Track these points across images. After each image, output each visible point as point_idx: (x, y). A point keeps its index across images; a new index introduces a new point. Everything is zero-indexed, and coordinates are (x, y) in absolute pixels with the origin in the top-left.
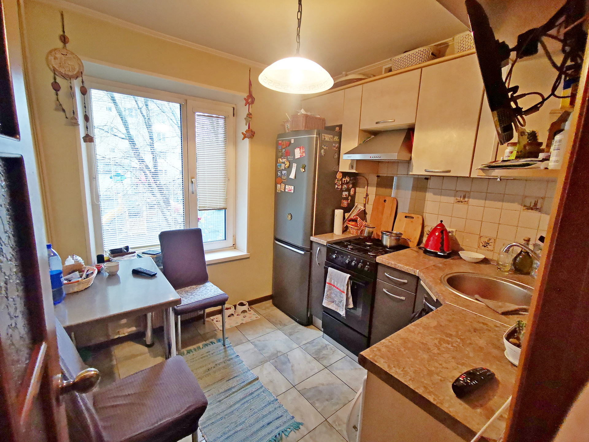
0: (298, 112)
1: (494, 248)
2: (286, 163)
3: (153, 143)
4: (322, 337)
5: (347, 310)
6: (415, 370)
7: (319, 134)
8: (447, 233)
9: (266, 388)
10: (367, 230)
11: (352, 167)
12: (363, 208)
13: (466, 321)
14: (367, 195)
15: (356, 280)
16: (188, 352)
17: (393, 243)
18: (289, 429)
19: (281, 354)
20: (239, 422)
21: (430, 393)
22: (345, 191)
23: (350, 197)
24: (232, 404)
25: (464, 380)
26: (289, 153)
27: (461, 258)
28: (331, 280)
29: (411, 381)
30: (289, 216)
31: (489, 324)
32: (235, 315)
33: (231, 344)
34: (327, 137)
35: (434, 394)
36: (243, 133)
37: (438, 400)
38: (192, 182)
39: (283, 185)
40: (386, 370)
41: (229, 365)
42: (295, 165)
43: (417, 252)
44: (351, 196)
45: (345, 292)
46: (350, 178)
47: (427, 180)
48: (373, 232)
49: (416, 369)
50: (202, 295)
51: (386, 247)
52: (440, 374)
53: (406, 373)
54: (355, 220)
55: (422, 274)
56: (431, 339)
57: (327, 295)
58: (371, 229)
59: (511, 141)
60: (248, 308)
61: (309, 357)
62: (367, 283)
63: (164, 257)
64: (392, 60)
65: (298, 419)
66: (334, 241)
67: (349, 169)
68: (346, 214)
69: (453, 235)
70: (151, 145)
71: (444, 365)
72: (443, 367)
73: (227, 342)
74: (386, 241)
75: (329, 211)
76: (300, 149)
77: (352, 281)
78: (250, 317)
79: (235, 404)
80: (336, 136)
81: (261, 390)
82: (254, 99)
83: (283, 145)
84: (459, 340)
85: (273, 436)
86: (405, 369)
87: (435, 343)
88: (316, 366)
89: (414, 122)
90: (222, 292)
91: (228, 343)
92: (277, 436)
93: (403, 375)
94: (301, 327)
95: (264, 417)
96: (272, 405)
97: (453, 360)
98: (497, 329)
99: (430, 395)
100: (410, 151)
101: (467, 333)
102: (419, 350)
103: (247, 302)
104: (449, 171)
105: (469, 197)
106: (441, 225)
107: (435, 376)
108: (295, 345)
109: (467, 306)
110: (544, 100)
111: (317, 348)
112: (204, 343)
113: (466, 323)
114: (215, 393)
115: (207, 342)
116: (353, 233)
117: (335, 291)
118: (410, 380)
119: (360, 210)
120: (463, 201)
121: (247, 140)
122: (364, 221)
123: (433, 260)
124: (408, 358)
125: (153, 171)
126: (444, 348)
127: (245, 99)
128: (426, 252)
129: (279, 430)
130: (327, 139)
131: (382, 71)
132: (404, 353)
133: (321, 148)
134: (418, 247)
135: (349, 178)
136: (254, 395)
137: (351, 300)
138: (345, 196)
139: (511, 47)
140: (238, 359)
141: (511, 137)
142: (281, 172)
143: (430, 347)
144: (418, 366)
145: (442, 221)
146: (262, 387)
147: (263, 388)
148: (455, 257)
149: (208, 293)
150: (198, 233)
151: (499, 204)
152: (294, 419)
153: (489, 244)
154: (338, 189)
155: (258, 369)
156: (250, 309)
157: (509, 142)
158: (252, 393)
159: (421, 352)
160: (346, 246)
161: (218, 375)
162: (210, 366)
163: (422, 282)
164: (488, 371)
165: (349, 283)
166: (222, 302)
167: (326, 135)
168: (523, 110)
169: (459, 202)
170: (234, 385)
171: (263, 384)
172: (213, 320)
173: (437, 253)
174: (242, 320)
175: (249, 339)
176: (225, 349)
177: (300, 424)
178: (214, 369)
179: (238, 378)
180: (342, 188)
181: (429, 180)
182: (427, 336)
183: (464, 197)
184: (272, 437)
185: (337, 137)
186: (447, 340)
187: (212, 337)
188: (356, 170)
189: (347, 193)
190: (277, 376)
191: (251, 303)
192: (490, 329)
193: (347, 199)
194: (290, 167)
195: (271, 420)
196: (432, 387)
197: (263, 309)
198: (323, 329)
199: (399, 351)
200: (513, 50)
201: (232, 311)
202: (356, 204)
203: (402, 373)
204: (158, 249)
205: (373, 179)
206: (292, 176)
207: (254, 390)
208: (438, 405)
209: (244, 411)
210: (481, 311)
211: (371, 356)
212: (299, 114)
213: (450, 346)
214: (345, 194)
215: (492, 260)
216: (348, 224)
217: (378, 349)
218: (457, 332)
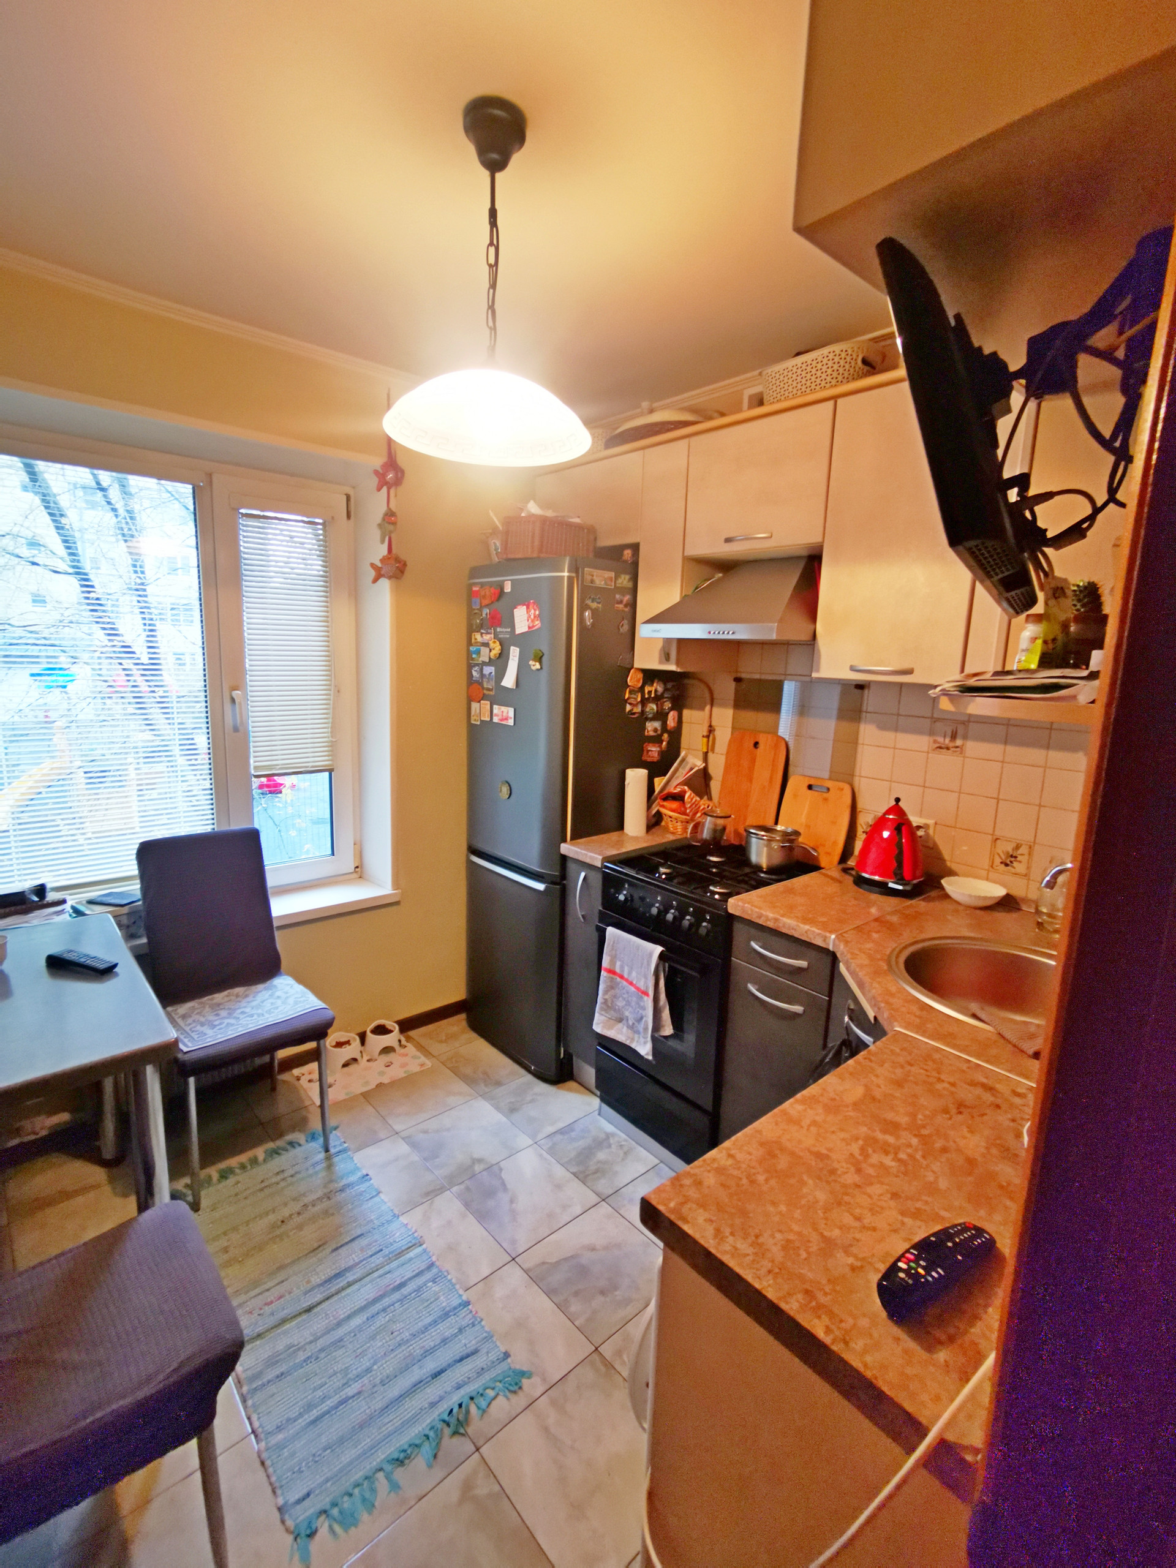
0: (522, 510)
1: (1028, 868)
2: (492, 645)
3: (142, 584)
4: (597, 1112)
5: (657, 1042)
6: (788, 1241)
7: (575, 568)
8: (912, 830)
9: (441, 1271)
10: (708, 823)
11: (667, 658)
12: (700, 764)
13: (940, 1080)
14: (711, 730)
15: (678, 962)
16: (224, 1175)
17: (778, 859)
18: (493, 1389)
19: (481, 1167)
20: (354, 1372)
21: (819, 1310)
22: (654, 719)
23: (666, 736)
24: (342, 1316)
25: (910, 1268)
26: (499, 620)
27: (947, 896)
28: (613, 961)
29: (770, 1277)
30: (505, 790)
31: (998, 1086)
32: (363, 1062)
33: (346, 1145)
34: (601, 577)
35: (831, 1315)
36: (372, 565)
37: (837, 1333)
38: (233, 700)
39: (486, 704)
40: (706, 1245)
41: (339, 1207)
42: (514, 652)
43: (840, 882)
44: (670, 733)
45: (651, 992)
46: (665, 684)
47: (859, 691)
48: (724, 828)
49: (791, 1237)
50: (259, 1015)
51: (758, 868)
52: (854, 1250)
53: (761, 1251)
54: (679, 797)
55: (842, 947)
56: (843, 1140)
57: (605, 1002)
58: (721, 822)
59: (1032, 611)
60: (400, 1041)
61: (560, 1172)
62: (704, 971)
63: (148, 913)
64: (764, 373)
65: (520, 1360)
66: (622, 857)
67: (661, 662)
68: (657, 780)
69: (927, 834)
70: (137, 590)
71: (868, 1220)
72: (864, 1227)
73: (336, 1140)
74: (759, 854)
75: (611, 772)
76: (528, 608)
77: (667, 965)
78: (403, 1065)
79: (349, 1317)
80: (626, 573)
81: (428, 1275)
82: (403, 472)
83: (484, 597)
84: (915, 1141)
85: (443, 1412)
86: (761, 1240)
87: (851, 1154)
88: (578, 1194)
89: (820, 540)
90: (322, 1005)
91: (336, 1143)
92: (455, 1411)
93: (751, 1258)
94: (542, 1087)
95: (428, 1352)
96: (452, 1319)
97: (892, 1203)
98: (1017, 1101)
99: (819, 1317)
100: (812, 614)
101: (940, 1119)
102: (805, 1178)
103: (395, 1022)
104: (909, 672)
105: (965, 737)
106: (896, 808)
107: (838, 1255)
108: (524, 1140)
109: (947, 1038)
110: (1097, 511)
111: (582, 1144)
112: (271, 1145)
113: (939, 1086)
114: (298, 1288)
115: (280, 1143)
116: (676, 829)
117: (624, 991)
118: (770, 1272)
119: (691, 769)
120: (951, 745)
121: (385, 584)
122: (706, 797)
123: (879, 905)
124: (773, 1203)
125: (146, 661)
126: (872, 1166)
127: (376, 472)
128: (860, 882)
129: (462, 1392)
130: (599, 582)
131: (741, 402)
132: (765, 1188)
133: (582, 608)
134: (841, 866)
135: (662, 685)
136: (405, 1291)
137: (666, 1014)
138: (652, 733)
139: (1013, 367)
140: (367, 1184)
141: (1033, 601)
142: (482, 670)
143: (836, 1165)
144: (796, 1228)
145: (898, 800)
146: (431, 1265)
147: (435, 1270)
148: (933, 894)
149: (277, 1008)
150: (252, 838)
151: (1036, 755)
152: (509, 1360)
153: (1016, 857)
154: (634, 714)
155: (418, 1212)
156: (404, 1042)
157: (1031, 612)
158: (402, 1285)
159: (810, 1182)
160: (652, 870)
161: (310, 1235)
162: (285, 1212)
163: (842, 968)
164: (980, 1231)
165: (661, 969)
166: (318, 1031)
167: (596, 572)
168: (1050, 535)
169: (940, 748)
170: (351, 1263)
171: (434, 1259)
172: (298, 1079)
173: (887, 884)
174: (382, 1073)
175: (397, 1127)
176: (328, 1158)
177: (523, 1374)
178: (298, 1220)
179: (363, 1242)
180: (643, 712)
181: (866, 691)
182: (833, 1132)
183: (954, 737)
184: (439, 1415)
185: (627, 577)
186: (886, 1143)
187: (293, 1128)
188: (678, 664)
189: (657, 724)
190: (471, 1230)
191: (407, 1025)
192: (999, 1101)
193: (657, 740)
194: (502, 660)
195: (444, 1365)
196: (827, 1290)
197: (441, 1042)
198: (598, 1093)
199: (752, 1182)
200: (1018, 375)
201: (353, 1049)
202: (683, 754)
203: (750, 1250)
204: (135, 888)
205: (726, 688)
206: (509, 681)
207: (409, 1275)
208: (834, 1348)
209: (373, 1338)
210: (982, 1047)
211: (672, 1205)
212: (523, 515)
213: (888, 1161)
214: (652, 727)
215: (1025, 900)
216: (663, 806)
217: (695, 1181)
218: (914, 1116)
